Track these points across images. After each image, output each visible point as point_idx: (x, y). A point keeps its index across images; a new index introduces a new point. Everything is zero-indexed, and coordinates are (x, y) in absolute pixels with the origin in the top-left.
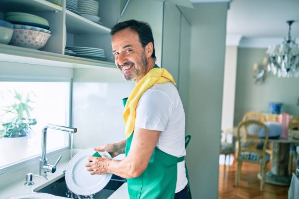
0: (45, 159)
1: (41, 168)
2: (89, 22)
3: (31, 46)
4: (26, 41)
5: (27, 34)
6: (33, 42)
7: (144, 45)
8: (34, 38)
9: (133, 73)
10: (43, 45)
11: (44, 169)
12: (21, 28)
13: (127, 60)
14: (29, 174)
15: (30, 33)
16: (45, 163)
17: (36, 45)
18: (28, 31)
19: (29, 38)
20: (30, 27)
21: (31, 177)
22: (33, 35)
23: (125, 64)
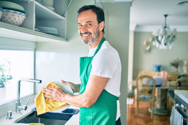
0: (19, 102)
1: (17, 108)
2: (50, 11)
3: (14, 24)
4: (10, 20)
5: (11, 16)
6: (14, 21)
8: (15, 19)
9: (90, 40)
10: (21, 24)
11: (19, 108)
12: (7, 12)
13: (87, 30)
14: (9, 112)
15: (13, 15)
16: (20, 105)
17: (16, 23)
18: (11, 14)
19: (12, 18)
20: (13, 11)
22: (15, 17)
23: (85, 33)
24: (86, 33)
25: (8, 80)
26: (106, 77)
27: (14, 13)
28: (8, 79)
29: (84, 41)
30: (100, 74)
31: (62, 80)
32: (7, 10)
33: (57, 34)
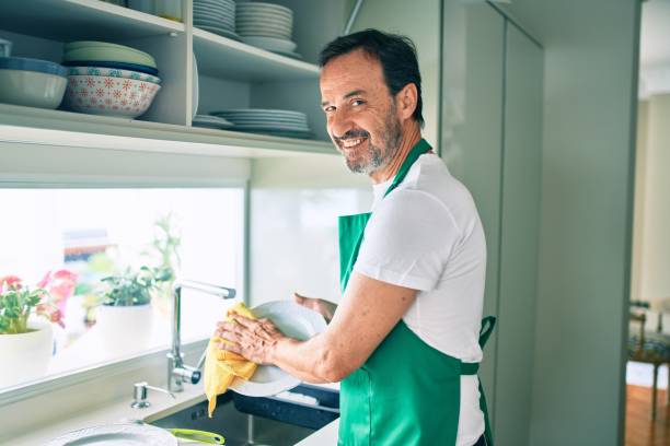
0: (178, 355)
1: (171, 374)
3: (115, 112)
4: (101, 100)
5: (102, 86)
6: (116, 102)
7: (395, 89)
9: (367, 157)
11: (176, 375)
12: (90, 74)
14: (139, 385)
15: (109, 84)
16: (179, 363)
17: (124, 107)
18: (103, 79)
19: (108, 94)
20: (107, 71)
21: (145, 391)
22: (116, 87)
23: (348, 133)
24: (350, 134)
25: (158, 284)
26: (399, 284)
27: (112, 75)
28: (157, 280)
29: (348, 161)
30: (381, 273)
31: (297, 295)
32: (90, 68)
33: (306, 129)
